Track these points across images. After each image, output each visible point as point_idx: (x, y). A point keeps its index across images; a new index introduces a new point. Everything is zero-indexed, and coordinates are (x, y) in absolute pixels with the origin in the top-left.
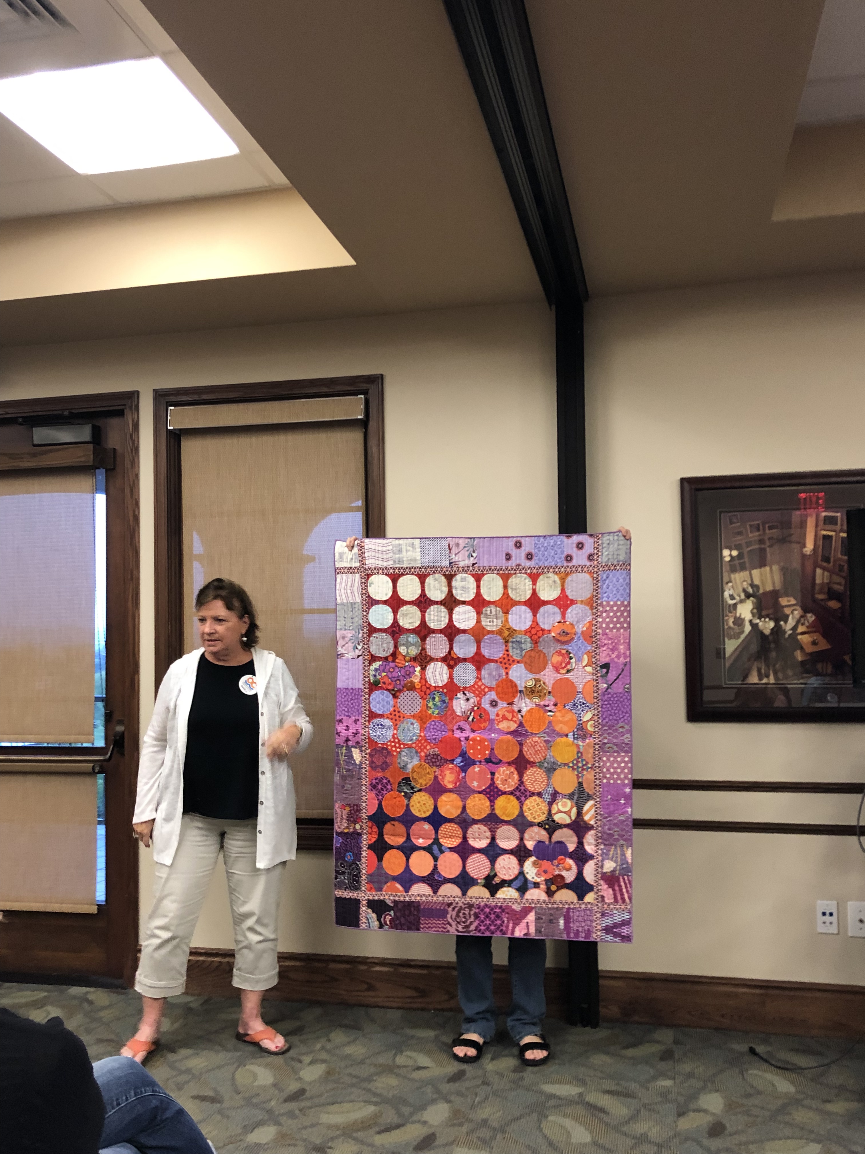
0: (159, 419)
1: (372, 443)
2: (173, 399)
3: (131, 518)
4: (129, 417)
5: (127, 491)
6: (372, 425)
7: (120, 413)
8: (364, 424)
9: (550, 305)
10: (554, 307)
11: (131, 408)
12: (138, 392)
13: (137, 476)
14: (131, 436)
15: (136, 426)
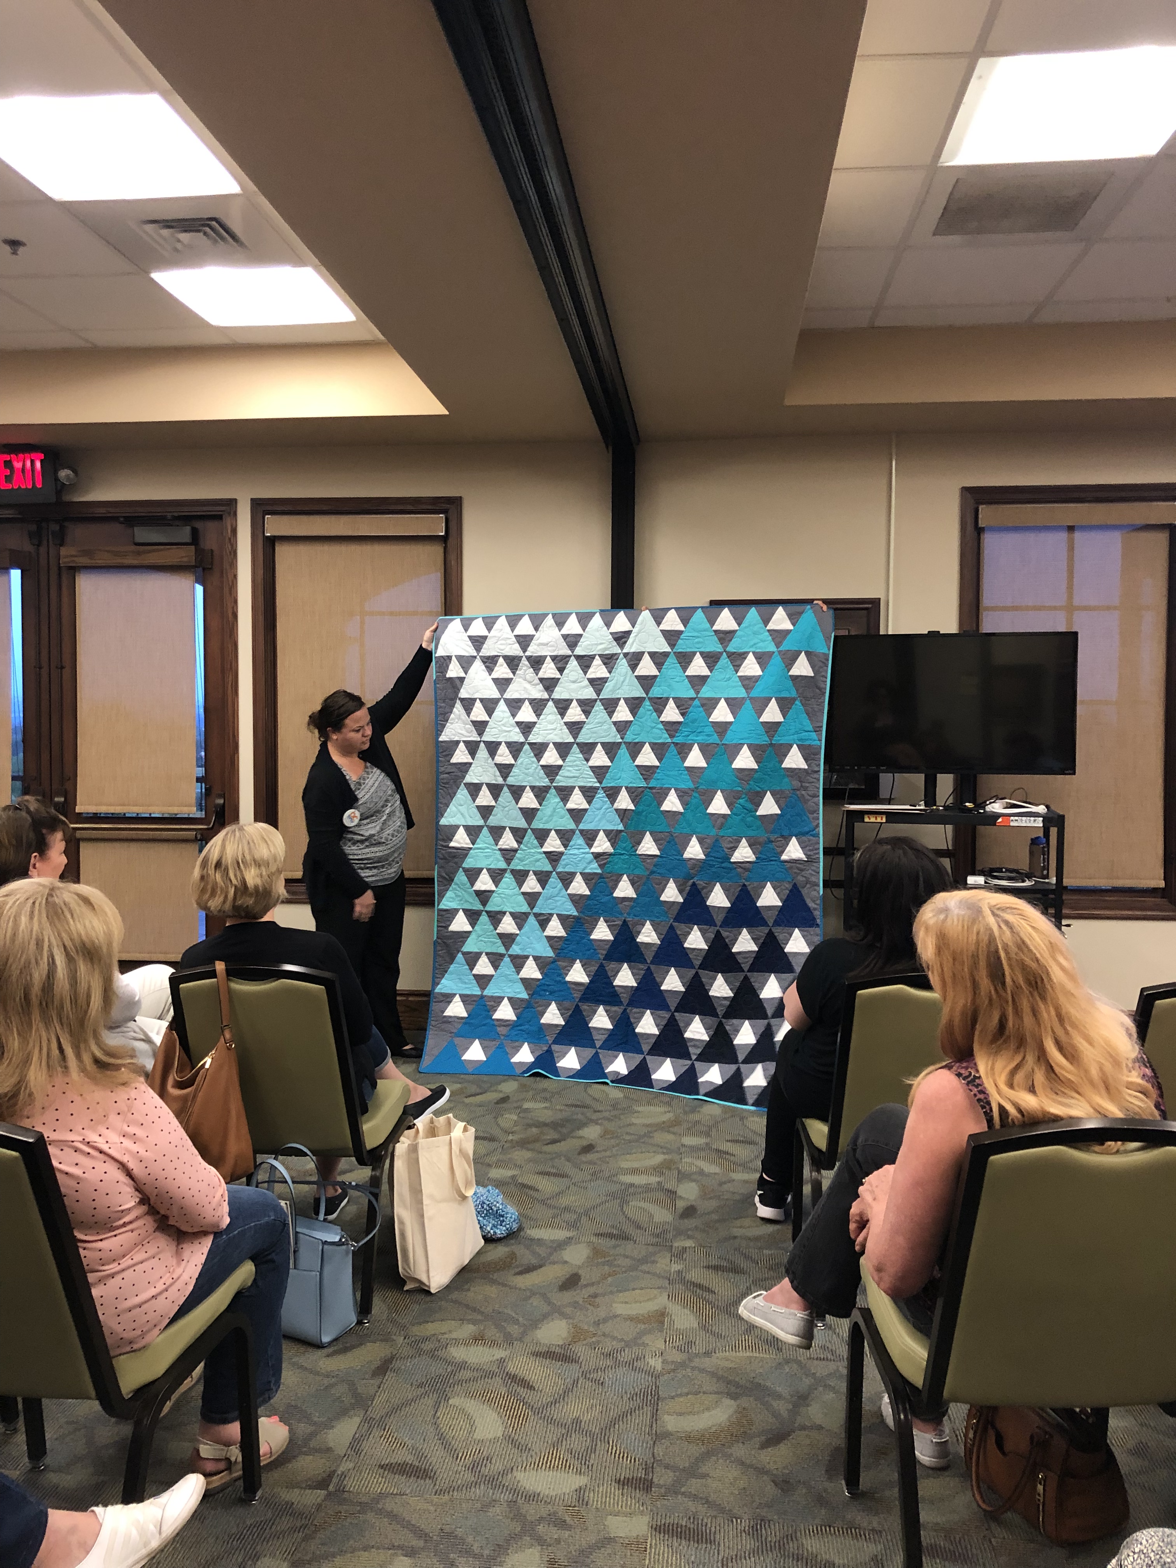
0: (257, 526)
1: (452, 557)
2: (269, 508)
3: (230, 615)
4: (228, 522)
5: (226, 590)
6: (451, 541)
7: (219, 518)
8: (444, 539)
9: (607, 447)
10: (610, 448)
11: (229, 514)
12: (236, 500)
13: (235, 576)
14: (230, 539)
15: (234, 531)
